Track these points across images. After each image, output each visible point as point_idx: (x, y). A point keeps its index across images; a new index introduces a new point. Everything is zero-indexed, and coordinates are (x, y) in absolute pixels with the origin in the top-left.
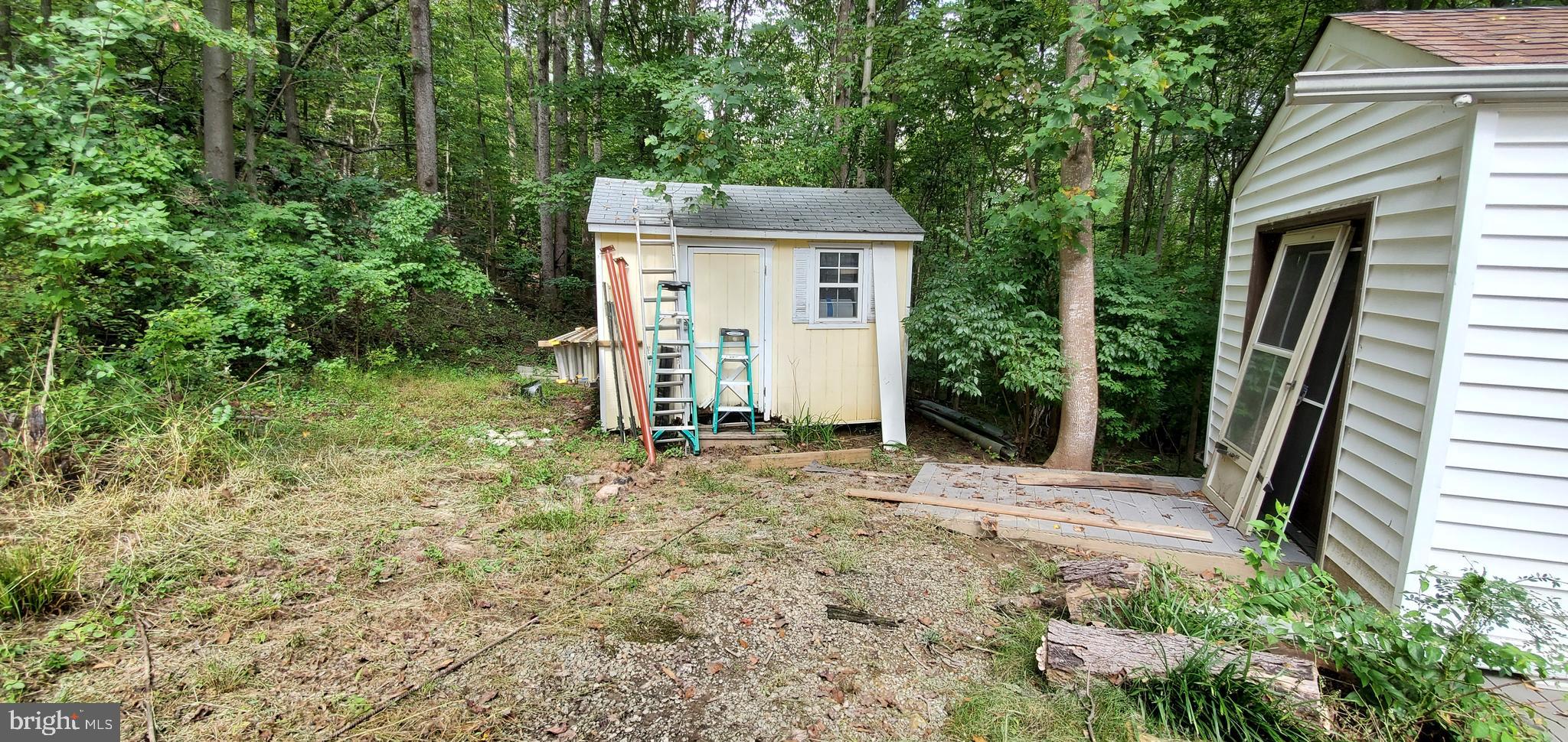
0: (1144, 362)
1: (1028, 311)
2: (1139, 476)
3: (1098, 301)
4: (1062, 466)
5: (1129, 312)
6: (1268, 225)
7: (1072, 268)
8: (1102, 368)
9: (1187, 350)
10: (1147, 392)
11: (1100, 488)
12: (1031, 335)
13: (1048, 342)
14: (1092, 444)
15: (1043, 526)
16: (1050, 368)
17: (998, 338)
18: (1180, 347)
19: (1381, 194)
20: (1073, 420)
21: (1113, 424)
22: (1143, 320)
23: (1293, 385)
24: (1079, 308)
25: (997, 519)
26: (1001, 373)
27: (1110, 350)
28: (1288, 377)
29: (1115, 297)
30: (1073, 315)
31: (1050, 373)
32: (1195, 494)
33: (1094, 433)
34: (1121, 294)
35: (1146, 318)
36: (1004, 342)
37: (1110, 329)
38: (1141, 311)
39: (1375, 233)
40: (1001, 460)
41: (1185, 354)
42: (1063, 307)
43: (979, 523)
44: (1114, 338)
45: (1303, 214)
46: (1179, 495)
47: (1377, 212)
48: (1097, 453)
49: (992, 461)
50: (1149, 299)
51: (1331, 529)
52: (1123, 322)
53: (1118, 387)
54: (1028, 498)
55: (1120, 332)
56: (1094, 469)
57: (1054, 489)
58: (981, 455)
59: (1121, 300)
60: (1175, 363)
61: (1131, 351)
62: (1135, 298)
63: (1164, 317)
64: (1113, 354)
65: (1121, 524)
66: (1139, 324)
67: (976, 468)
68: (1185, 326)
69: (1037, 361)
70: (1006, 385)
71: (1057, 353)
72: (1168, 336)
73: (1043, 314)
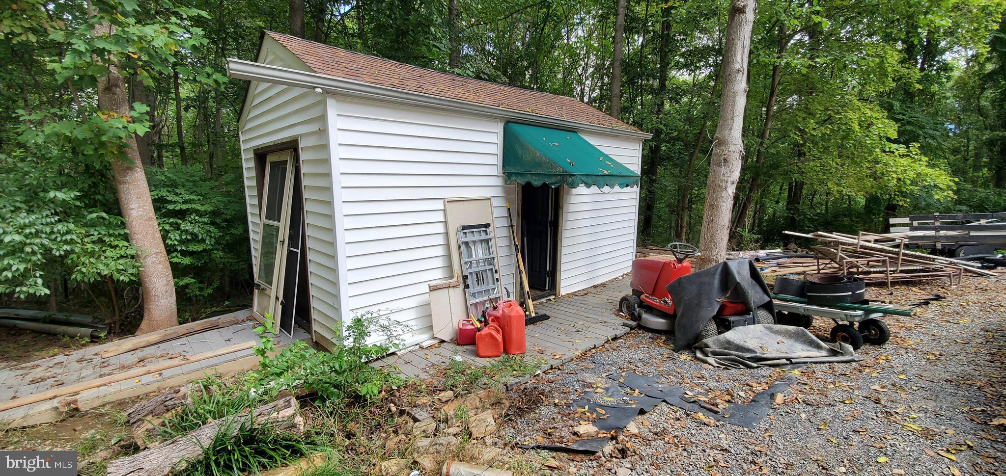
0: (203, 241)
1: (91, 213)
2: (210, 319)
3: (155, 201)
4: (152, 330)
5: (185, 207)
6: (258, 149)
7: (125, 176)
8: (170, 250)
9: (234, 228)
10: (211, 260)
11: (179, 337)
12: (96, 233)
13: (116, 237)
14: (174, 306)
15: (124, 385)
16: (122, 257)
17: (59, 239)
18: (229, 226)
19: (300, 135)
20: (153, 293)
21: (190, 287)
22: (197, 212)
23: (283, 242)
24: (139, 207)
25: (78, 397)
26: (70, 270)
27: (175, 236)
28: (280, 238)
29: (171, 197)
30: (134, 213)
31: (121, 261)
32: (248, 319)
33: (174, 298)
34: (177, 194)
35: (198, 210)
36: (66, 242)
37: (171, 220)
38: (193, 206)
39: (303, 156)
40: (92, 342)
41: (233, 231)
42: (124, 207)
43: (57, 408)
44: (178, 228)
45: (272, 144)
46: (238, 323)
47: (301, 145)
48: (180, 310)
49: (84, 345)
50: (199, 197)
51: (314, 315)
52: (182, 214)
53: (187, 261)
54: (112, 367)
55: (180, 221)
56: (180, 323)
57: (138, 351)
58: (68, 343)
59: (176, 198)
60: (228, 238)
61: (192, 234)
62: (187, 197)
63: (212, 209)
64: (178, 238)
65: (192, 359)
66: (194, 215)
67: (60, 358)
68: (229, 214)
69: (108, 253)
70: (79, 278)
71: (126, 244)
72: (218, 221)
73: (104, 215)
